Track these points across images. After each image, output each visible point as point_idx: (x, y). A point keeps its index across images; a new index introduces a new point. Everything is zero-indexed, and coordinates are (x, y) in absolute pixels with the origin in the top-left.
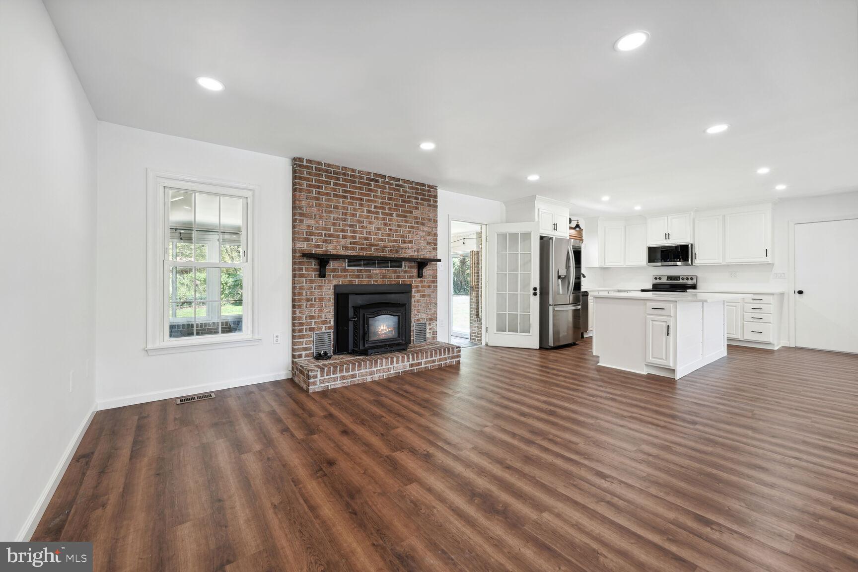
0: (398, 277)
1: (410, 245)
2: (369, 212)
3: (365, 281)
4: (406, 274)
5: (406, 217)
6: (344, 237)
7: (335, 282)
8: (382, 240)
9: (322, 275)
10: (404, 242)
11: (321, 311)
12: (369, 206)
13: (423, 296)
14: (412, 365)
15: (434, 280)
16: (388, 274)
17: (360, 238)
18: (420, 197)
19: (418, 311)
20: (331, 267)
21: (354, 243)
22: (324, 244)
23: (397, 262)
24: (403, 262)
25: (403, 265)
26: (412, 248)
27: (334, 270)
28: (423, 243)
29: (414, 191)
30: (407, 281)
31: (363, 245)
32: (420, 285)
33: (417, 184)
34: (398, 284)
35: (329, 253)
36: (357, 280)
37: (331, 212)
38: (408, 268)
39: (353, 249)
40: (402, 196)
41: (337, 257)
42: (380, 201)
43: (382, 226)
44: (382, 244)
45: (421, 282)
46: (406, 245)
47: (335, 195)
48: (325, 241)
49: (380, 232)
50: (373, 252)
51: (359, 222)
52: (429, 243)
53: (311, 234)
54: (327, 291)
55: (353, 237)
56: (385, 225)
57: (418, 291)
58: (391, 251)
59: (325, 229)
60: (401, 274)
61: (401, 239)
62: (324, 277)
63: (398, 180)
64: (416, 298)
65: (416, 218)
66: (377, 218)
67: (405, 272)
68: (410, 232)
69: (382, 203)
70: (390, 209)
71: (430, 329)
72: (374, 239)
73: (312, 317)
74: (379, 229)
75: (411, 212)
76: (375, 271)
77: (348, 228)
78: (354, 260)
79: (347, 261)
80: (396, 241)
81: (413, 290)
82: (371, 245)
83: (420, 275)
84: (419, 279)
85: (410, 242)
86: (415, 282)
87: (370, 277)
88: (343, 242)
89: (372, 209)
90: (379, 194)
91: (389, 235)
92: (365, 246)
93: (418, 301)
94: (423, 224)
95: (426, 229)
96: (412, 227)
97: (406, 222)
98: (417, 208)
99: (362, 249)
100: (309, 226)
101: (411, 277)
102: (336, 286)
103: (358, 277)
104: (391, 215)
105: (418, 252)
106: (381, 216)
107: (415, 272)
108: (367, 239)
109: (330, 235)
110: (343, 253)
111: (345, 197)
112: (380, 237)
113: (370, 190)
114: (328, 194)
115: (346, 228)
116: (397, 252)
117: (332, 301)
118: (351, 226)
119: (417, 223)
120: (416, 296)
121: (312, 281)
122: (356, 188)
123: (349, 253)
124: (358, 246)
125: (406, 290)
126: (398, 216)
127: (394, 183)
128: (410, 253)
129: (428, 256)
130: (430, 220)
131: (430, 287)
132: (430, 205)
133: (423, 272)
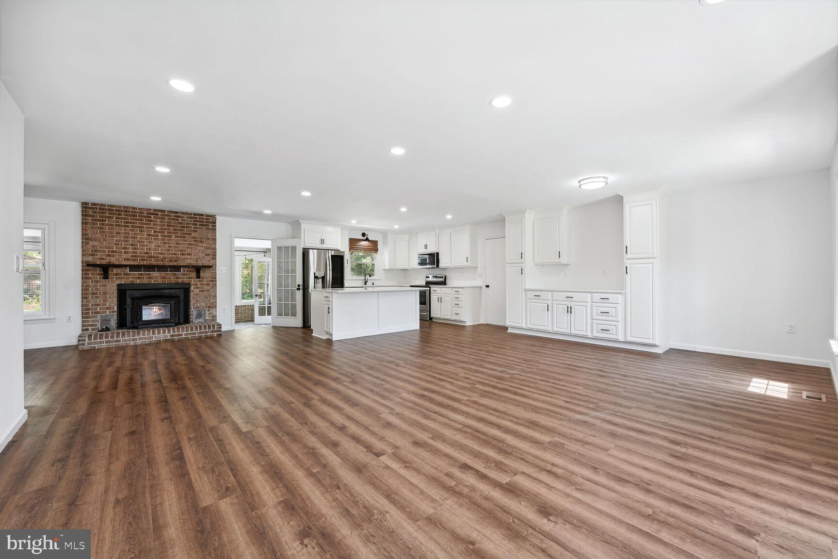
0: (177, 278)
1: (189, 257)
2: (149, 235)
3: (145, 281)
4: (182, 277)
5: (184, 237)
6: (126, 253)
7: (118, 282)
8: (161, 254)
9: (106, 277)
10: (183, 254)
11: (105, 301)
12: (149, 231)
13: (202, 291)
14: (172, 336)
15: (214, 279)
16: (168, 276)
17: (140, 253)
18: (198, 224)
19: (197, 301)
20: (114, 272)
21: (135, 256)
22: (108, 257)
23: (177, 268)
24: (182, 268)
25: (182, 270)
26: (191, 259)
27: (117, 274)
28: (201, 255)
29: (193, 220)
30: (186, 280)
31: (144, 257)
32: (199, 283)
33: (195, 214)
34: (177, 283)
35: (112, 263)
36: (138, 280)
37: (113, 236)
38: (187, 272)
39: (134, 260)
40: (180, 223)
41: (119, 266)
42: (159, 227)
43: (162, 244)
44: (161, 256)
45: (200, 281)
46: (185, 257)
47: (117, 225)
48: (109, 256)
49: (160, 248)
50: (153, 262)
51: (140, 242)
52: (207, 255)
53: (95, 251)
54: (111, 287)
55: (134, 252)
56: (165, 243)
57: (197, 288)
58: (170, 261)
59: (109, 248)
61: (180, 253)
62: (108, 279)
63: (177, 213)
64: (195, 292)
65: (195, 238)
66: (157, 239)
67: (184, 275)
68: (189, 248)
69: (161, 229)
70: (169, 233)
71: (209, 314)
72: (154, 253)
73: (97, 305)
74: (158, 246)
75: (190, 234)
76: (155, 274)
77: (130, 246)
78: (133, 268)
79: (128, 268)
80: (175, 254)
81: (192, 287)
82: (151, 257)
83: (198, 277)
84: (198, 279)
85: (189, 254)
86: (194, 281)
87: (150, 278)
88: (125, 256)
89: (152, 233)
90: (158, 223)
91: (168, 250)
93: (197, 294)
94: (201, 242)
95: (205, 245)
96: (191, 244)
97: (185, 241)
98: (195, 231)
99: (143, 260)
100: (94, 246)
101: (191, 278)
102: (118, 285)
103: (139, 278)
104: (170, 236)
105: (196, 261)
106: (160, 237)
107: (194, 274)
108: (147, 253)
109: (113, 252)
110: (125, 263)
111: (126, 226)
112: (160, 252)
113: (150, 221)
114: (111, 225)
115: (128, 247)
116: (176, 261)
117: (116, 294)
118: (132, 245)
119: (196, 241)
120: (194, 291)
121: (97, 282)
122: (137, 219)
123: (131, 263)
124: (139, 258)
125: (186, 289)
126: (177, 237)
127: (173, 215)
128: (189, 261)
129: (207, 263)
130: (208, 239)
131: (208, 285)
132: (208, 229)
133: (202, 274)
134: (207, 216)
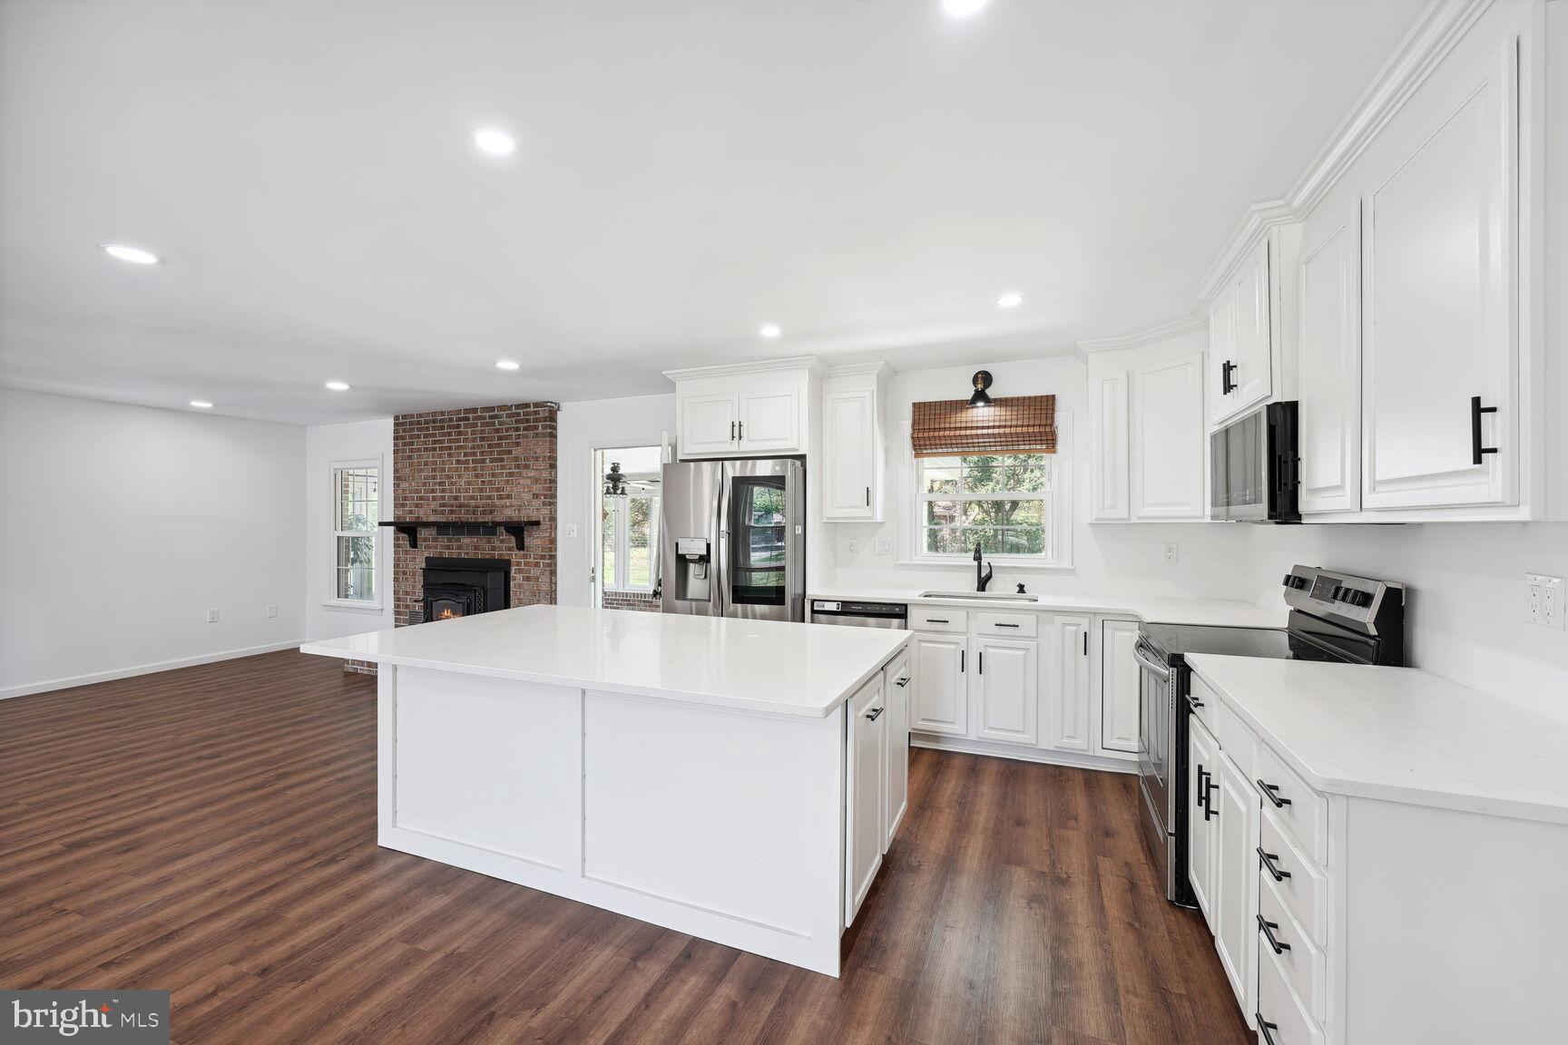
0: (494, 549)
1: (508, 502)
2: (458, 462)
3: (455, 553)
4: (501, 547)
5: (502, 460)
6: (434, 499)
7: (426, 554)
8: (473, 498)
9: (414, 545)
10: (500, 497)
11: (414, 587)
12: (459, 454)
13: (528, 579)
15: (551, 552)
16: (480, 544)
17: (449, 498)
18: (521, 426)
20: (423, 536)
21: (444, 505)
22: (416, 510)
23: (490, 529)
24: (498, 528)
25: (499, 532)
26: (511, 506)
27: (425, 540)
28: (527, 496)
29: (514, 419)
30: (505, 554)
31: (453, 506)
32: (522, 561)
33: (518, 406)
34: (494, 560)
35: (420, 520)
36: (447, 551)
37: (421, 470)
38: (505, 535)
39: (442, 513)
40: (497, 431)
41: (427, 525)
42: (470, 445)
43: (474, 479)
44: (473, 502)
45: (525, 557)
46: (503, 502)
47: (426, 449)
48: (417, 506)
49: (471, 487)
50: (463, 516)
51: (449, 477)
52: (536, 496)
53: (405, 498)
54: (420, 565)
55: (443, 498)
56: (477, 476)
57: (520, 571)
58: (484, 512)
59: (417, 491)
60: (497, 544)
61: (496, 494)
62: (416, 547)
63: (492, 409)
64: (517, 582)
65: (516, 459)
66: (467, 469)
67: (502, 541)
68: (508, 482)
69: (473, 447)
70: (482, 453)
72: (464, 497)
73: (406, 594)
74: (469, 483)
75: (510, 452)
76: (466, 540)
77: (437, 487)
78: (442, 528)
79: (436, 528)
80: (489, 498)
81: (513, 569)
82: (461, 506)
83: (521, 546)
84: (522, 552)
85: (509, 497)
86: (515, 557)
87: (459, 548)
88: (434, 505)
89: (462, 458)
90: (469, 436)
91: (481, 490)
92: (454, 508)
93: (520, 586)
94: (526, 467)
95: (532, 474)
96: (511, 474)
97: (503, 467)
98: (518, 444)
99: (452, 512)
100: (405, 490)
101: (510, 549)
102: (426, 560)
103: (448, 547)
104: (483, 461)
105: (519, 510)
106: (471, 465)
107: (513, 541)
108: (456, 498)
109: (421, 498)
110: (432, 519)
111: (434, 449)
112: (471, 494)
113: (460, 433)
114: (419, 450)
116: (491, 512)
117: (422, 576)
118: (441, 484)
119: (518, 466)
120: (516, 579)
121: (407, 552)
122: (444, 435)
123: (438, 518)
124: (447, 509)
125: (503, 567)
126: (492, 461)
127: (487, 415)
128: (509, 514)
129: (534, 516)
130: (537, 459)
131: (537, 565)
132: (537, 435)
133: (527, 541)
134: (536, 405)
